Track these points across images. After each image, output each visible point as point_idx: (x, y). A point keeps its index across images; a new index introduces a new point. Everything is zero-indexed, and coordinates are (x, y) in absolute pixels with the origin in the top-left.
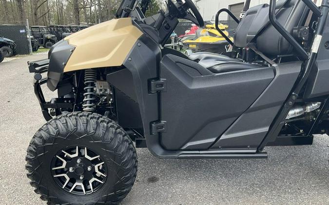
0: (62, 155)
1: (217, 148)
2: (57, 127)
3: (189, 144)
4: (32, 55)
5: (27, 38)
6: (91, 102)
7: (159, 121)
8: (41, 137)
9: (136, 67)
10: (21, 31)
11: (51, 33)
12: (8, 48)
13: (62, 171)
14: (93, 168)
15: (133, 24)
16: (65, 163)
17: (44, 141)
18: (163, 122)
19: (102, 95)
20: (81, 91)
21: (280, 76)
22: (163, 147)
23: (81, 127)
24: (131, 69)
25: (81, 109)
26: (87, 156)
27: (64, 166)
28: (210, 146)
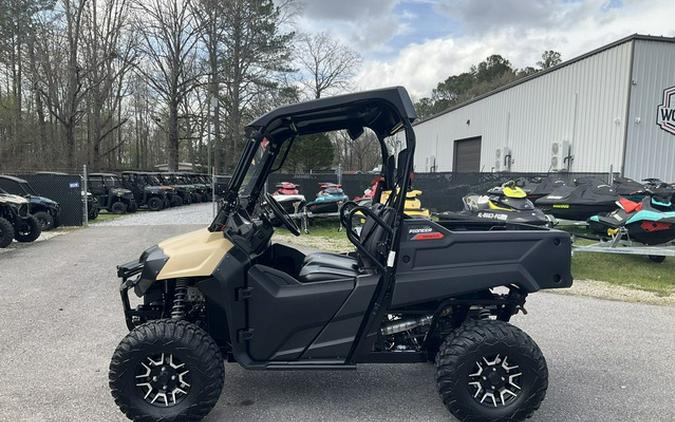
0: (147, 363)
1: (307, 359)
2: (145, 334)
3: (278, 354)
4: (86, 227)
5: (81, 197)
6: (181, 309)
7: (247, 328)
8: (129, 343)
9: (225, 276)
10: (72, 185)
11: (124, 186)
12: (47, 214)
13: (145, 380)
14: (177, 378)
15: (225, 236)
16: (149, 371)
17: (132, 347)
18: (251, 330)
19: (194, 303)
20: (171, 297)
21: (359, 287)
22: (251, 357)
23: (169, 334)
24: (219, 279)
25: (170, 317)
26: (172, 364)
27: (147, 375)
28: (299, 357)
